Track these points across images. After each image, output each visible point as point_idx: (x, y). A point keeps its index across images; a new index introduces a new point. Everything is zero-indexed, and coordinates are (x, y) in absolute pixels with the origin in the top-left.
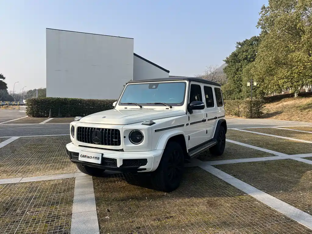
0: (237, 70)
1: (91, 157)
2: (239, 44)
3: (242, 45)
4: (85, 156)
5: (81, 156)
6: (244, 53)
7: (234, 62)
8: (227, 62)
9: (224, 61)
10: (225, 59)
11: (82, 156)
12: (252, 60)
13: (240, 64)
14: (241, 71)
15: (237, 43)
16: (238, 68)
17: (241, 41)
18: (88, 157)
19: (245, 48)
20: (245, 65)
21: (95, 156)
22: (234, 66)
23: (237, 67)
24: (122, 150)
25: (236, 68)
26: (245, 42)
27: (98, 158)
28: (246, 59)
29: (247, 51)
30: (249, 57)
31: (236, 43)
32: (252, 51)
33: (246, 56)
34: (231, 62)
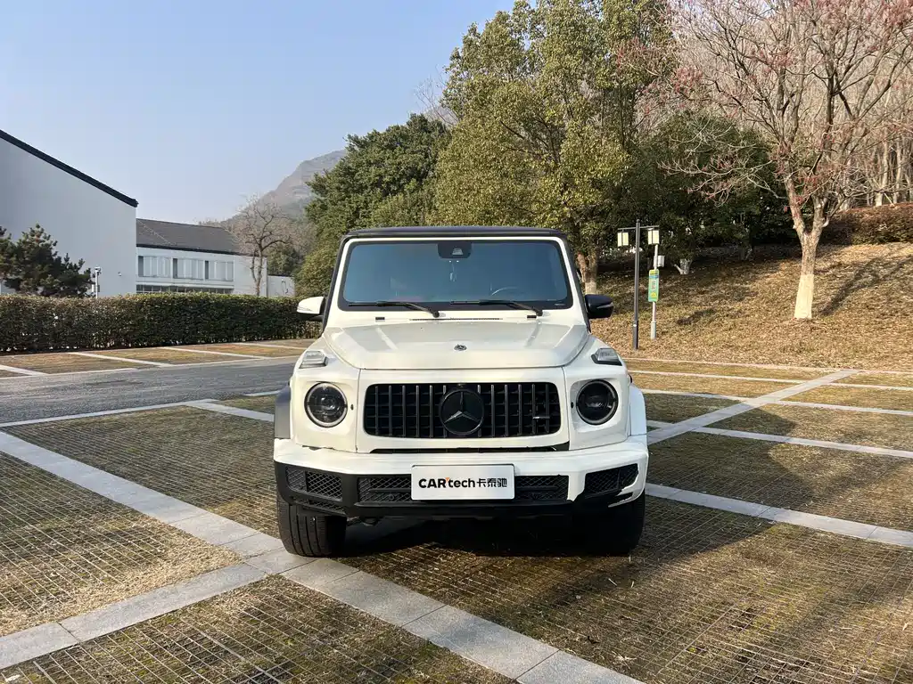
0: (356, 214)
1: (470, 481)
2: (356, 140)
3: (363, 144)
4: (442, 483)
5: (423, 483)
6: (373, 169)
7: (346, 191)
8: (319, 187)
9: (309, 184)
10: (312, 179)
11: (426, 483)
12: (394, 188)
13: (361, 197)
14: (365, 217)
15: (350, 137)
16: (358, 209)
17: (362, 135)
18: (457, 484)
19: (374, 153)
20: (375, 202)
21: (487, 477)
22: (346, 202)
23: (354, 205)
24: (564, 447)
25: (351, 207)
26: (371, 137)
27: (503, 482)
28: (377, 184)
29: (379, 163)
30: (387, 179)
31: (346, 138)
32: (393, 164)
33: (377, 178)
34: (338, 189)
